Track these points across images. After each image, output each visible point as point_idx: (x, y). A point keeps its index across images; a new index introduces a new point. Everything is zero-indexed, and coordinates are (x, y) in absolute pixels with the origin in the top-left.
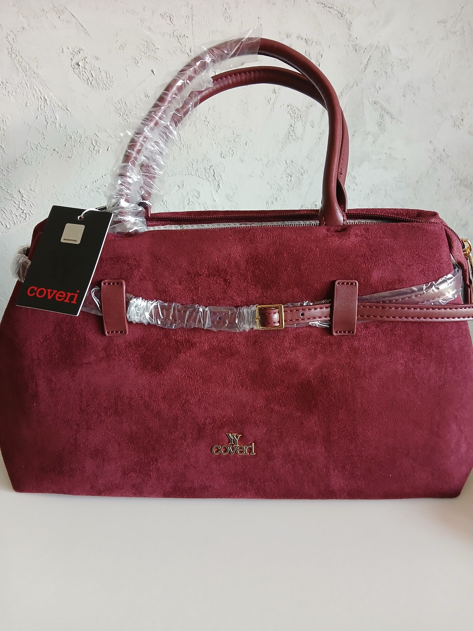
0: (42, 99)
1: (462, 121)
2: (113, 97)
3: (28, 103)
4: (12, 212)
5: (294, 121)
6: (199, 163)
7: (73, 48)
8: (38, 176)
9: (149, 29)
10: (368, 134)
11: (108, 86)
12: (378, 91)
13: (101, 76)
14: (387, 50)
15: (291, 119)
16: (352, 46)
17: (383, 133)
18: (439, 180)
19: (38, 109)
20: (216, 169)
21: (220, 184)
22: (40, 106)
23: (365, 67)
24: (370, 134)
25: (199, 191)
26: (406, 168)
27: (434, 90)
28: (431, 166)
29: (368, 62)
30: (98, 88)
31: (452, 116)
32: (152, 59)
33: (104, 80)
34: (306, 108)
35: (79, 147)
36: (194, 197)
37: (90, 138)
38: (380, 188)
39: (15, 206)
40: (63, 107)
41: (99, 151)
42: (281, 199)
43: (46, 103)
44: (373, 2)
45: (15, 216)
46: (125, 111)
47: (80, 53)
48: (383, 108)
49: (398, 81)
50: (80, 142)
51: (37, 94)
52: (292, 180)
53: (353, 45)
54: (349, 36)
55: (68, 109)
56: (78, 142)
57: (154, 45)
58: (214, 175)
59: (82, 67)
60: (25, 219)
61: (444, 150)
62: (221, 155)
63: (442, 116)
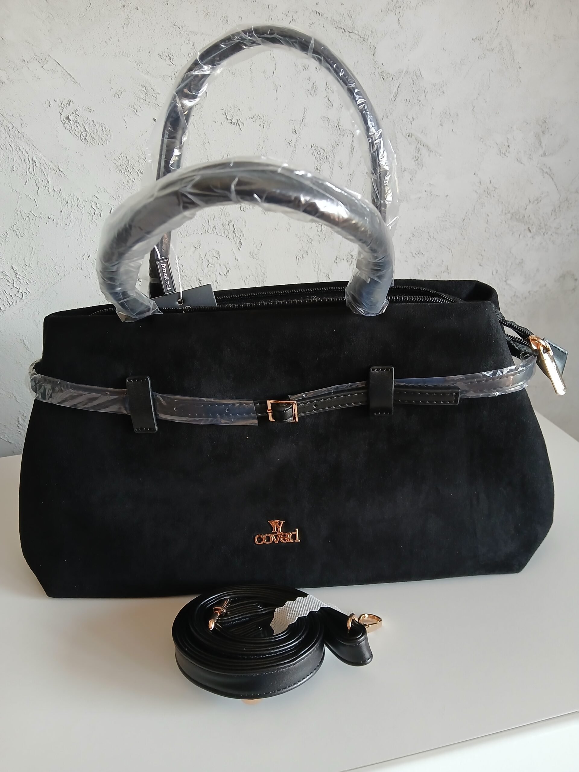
0: (30, 162)
1: (508, 147)
2: (111, 152)
3: (14, 167)
4: (6, 292)
5: (320, 163)
6: (216, 220)
7: (61, 100)
8: (32, 249)
9: (147, 73)
10: (404, 171)
11: (105, 140)
12: (411, 122)
13: (95, 130)
14: (419, 74)
15: (316, 161)
16: (379, 73)
17: (421, 169)
18: (488, 215)
19: (27, 172)
20: (236, 225)
21: (242, 241)
22: (28, 169)
23: (394, 96)
24: (406, 170)
25: (218, 250)
26: (450, 206)
27: (474, 116)
28: (478, 200)
29: (397, 91)
30: (93, 144)
31: (497, 143)
32: (153, 106)
33: (100, 134)
34: (332, 147)
35: (77, 212)
36: (213, 258)
37: (89, 201)
38: (422, 231)
39: (8, 285)
40: (55, 168)
41: (100, 215)
42: (312, 251)
43: (35, 166)
44: (398, 23)
45: (10, 296)
46: (127, 166)
47: (69, 106)
48: (418, 141)
49: (433, 109)
50: (77, 206)
51: (24, 156)
52: (323, 229)
54: (374, 63)
55: (61, 170)
56: (76, 206)
57: (154, 90)
58: (234, 231)
59: (73, 121)
60: (21, 299)
61: (491, 182)
62: (240, 208)
63: (485, 144)
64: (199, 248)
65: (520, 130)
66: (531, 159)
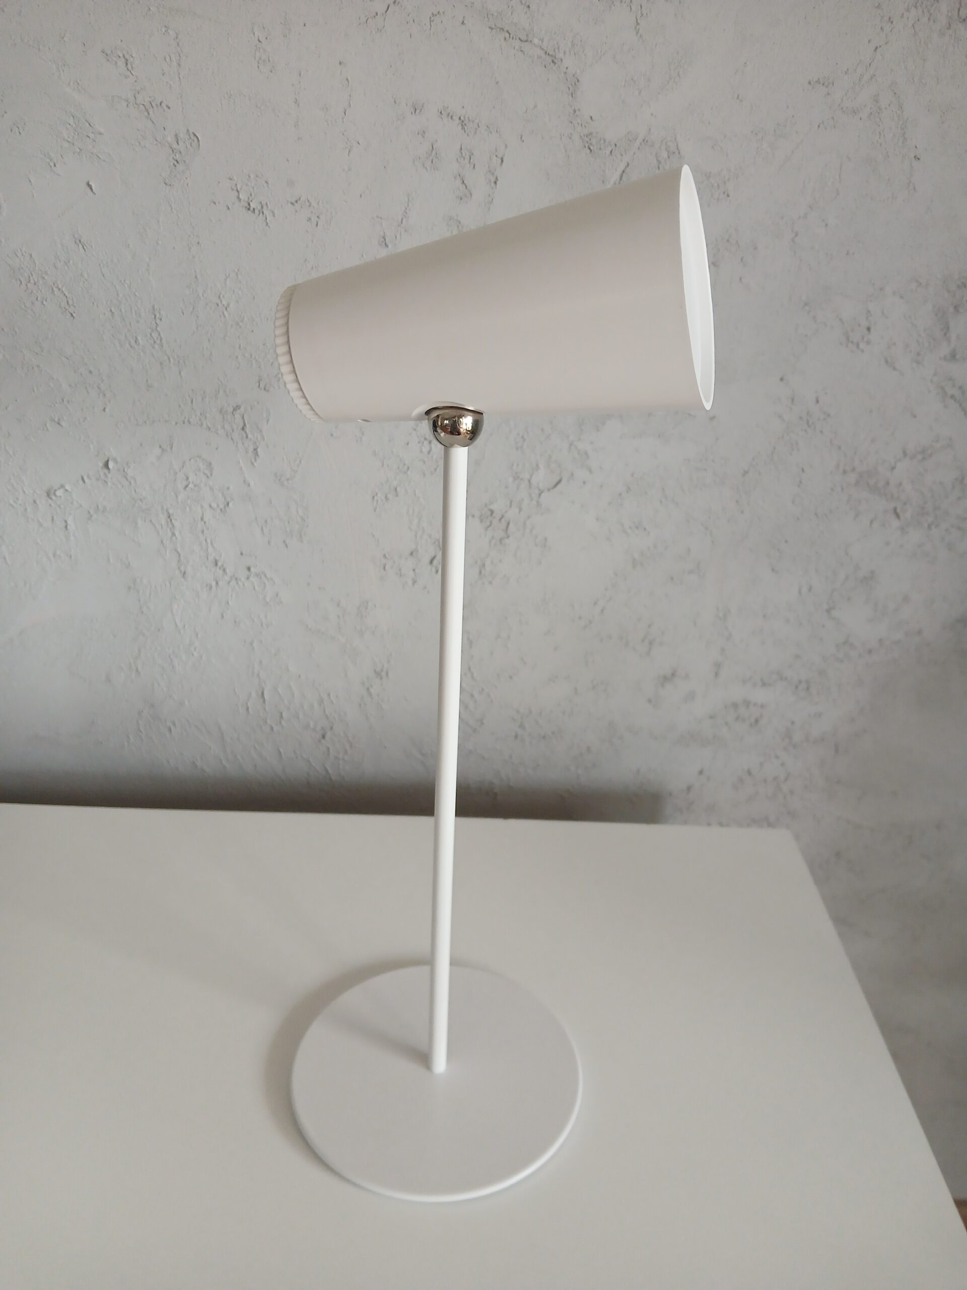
1: (867, 332)
2: (1, 242)
6: (207, 399)
9: (77, 87)
14: (672, 149)
16: (581, 137)
18: (803, 470)
20: (248, 415)
21: (258, 450)
25: (209, 460)
26: (716, 439)
27: (795, 253)
28: (783, 437)
29: (621, 179)
31: (841, 320)
32: (88, 157)
36: (197, 473)
38: (648, 483)
42: (405, 490)
44: (636, 28)
52: (431, 449)
53: (582, 135)
54: (572, 112)
57: (90, 125)
58: (243, 428)
61: (817, 401)
62: (258, 384)
63: (814, 317)
64: (169, 450)
65: (902, 297)
66: (918, 363)
